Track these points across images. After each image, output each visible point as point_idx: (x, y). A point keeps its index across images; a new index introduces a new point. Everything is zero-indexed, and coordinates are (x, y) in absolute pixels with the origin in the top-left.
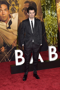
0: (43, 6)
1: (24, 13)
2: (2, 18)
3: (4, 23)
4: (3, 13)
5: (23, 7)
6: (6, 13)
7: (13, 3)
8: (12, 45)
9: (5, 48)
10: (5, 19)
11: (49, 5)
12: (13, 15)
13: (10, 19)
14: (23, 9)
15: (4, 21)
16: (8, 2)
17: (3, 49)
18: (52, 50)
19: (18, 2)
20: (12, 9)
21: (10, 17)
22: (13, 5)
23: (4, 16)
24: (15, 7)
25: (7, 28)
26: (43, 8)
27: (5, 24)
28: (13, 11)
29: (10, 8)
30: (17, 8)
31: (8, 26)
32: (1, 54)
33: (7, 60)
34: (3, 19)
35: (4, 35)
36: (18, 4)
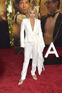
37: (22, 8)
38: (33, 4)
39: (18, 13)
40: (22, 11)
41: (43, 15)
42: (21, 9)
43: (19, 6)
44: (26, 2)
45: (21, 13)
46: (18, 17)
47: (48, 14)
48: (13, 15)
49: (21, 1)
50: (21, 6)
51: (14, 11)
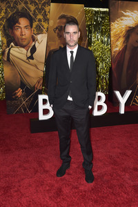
0: (88, 26)
1: (56, 34)
2: (20, 40)
3: (22, 49)
4: (21, 32)
5: (57, 25)
6: (27, 33)
7: (40, 17)
8: (34, 86)
9: (23, 92)
10: (25, 43)
11: (99, 24)
12: (39, 37)
13: (34, 43)
14: (57, 28)
15: (23, 47)
16: (32, 15)
17: (19, 92)
18: (99, 98)
19: (48, 16)
20: (37, 26)
21: (34, 39)
22: (40, 20)
23: (24, 37)
24: (43, 23)
25: (28, 58)
26: (89, 28)
27: (24, 50)
28: (40, 31)
29: (35, 24)
30: (46, 25)
31: (29, 54)
32: (16, 100)
33: (25, 110)
34: (21, 43)
35: (22, 70)
36: (48, 20)
37: (19, 36)
38: (37, 30)
39: (12, 44)
40: (18, 41)
41: (52, 49)
42: (18, 38)
43: (13, 33)
44: (26, 27)
45: (16, 45)
46: (11, 51)
47: (60, 47)
48: (4, 47)
49: (17, 24)
50: (18, 33)
51: (5, 41)
